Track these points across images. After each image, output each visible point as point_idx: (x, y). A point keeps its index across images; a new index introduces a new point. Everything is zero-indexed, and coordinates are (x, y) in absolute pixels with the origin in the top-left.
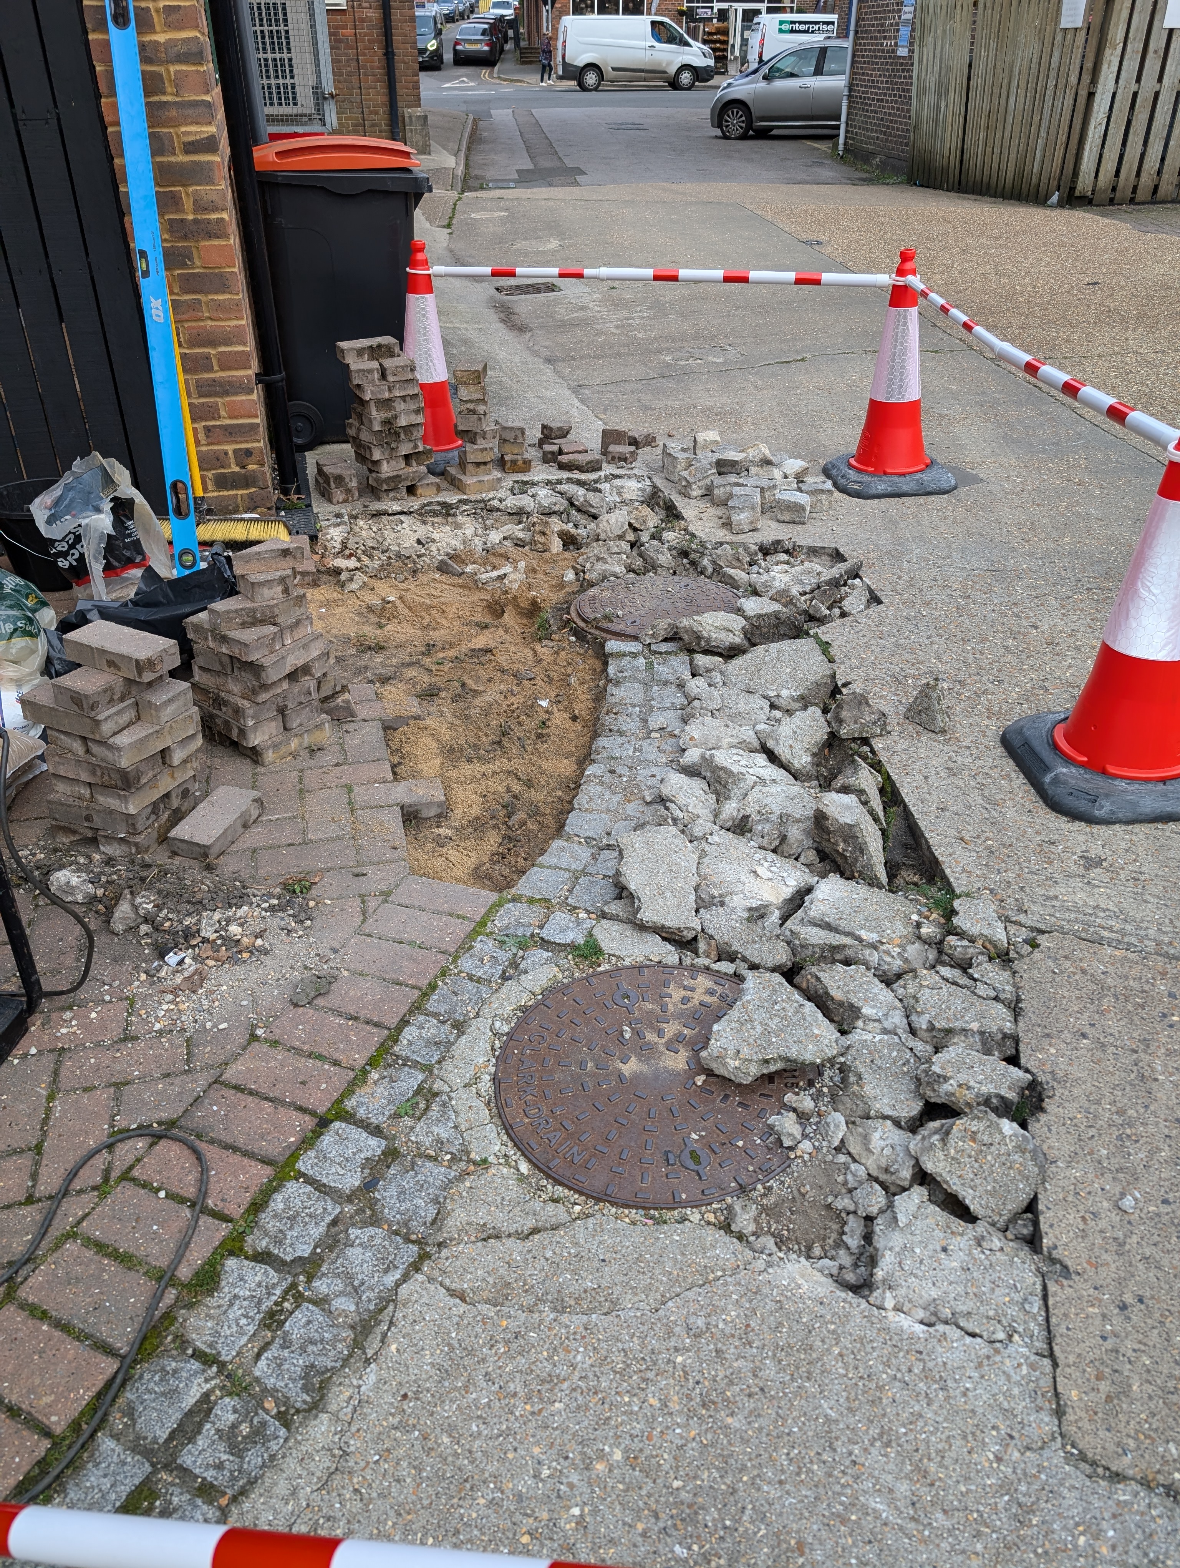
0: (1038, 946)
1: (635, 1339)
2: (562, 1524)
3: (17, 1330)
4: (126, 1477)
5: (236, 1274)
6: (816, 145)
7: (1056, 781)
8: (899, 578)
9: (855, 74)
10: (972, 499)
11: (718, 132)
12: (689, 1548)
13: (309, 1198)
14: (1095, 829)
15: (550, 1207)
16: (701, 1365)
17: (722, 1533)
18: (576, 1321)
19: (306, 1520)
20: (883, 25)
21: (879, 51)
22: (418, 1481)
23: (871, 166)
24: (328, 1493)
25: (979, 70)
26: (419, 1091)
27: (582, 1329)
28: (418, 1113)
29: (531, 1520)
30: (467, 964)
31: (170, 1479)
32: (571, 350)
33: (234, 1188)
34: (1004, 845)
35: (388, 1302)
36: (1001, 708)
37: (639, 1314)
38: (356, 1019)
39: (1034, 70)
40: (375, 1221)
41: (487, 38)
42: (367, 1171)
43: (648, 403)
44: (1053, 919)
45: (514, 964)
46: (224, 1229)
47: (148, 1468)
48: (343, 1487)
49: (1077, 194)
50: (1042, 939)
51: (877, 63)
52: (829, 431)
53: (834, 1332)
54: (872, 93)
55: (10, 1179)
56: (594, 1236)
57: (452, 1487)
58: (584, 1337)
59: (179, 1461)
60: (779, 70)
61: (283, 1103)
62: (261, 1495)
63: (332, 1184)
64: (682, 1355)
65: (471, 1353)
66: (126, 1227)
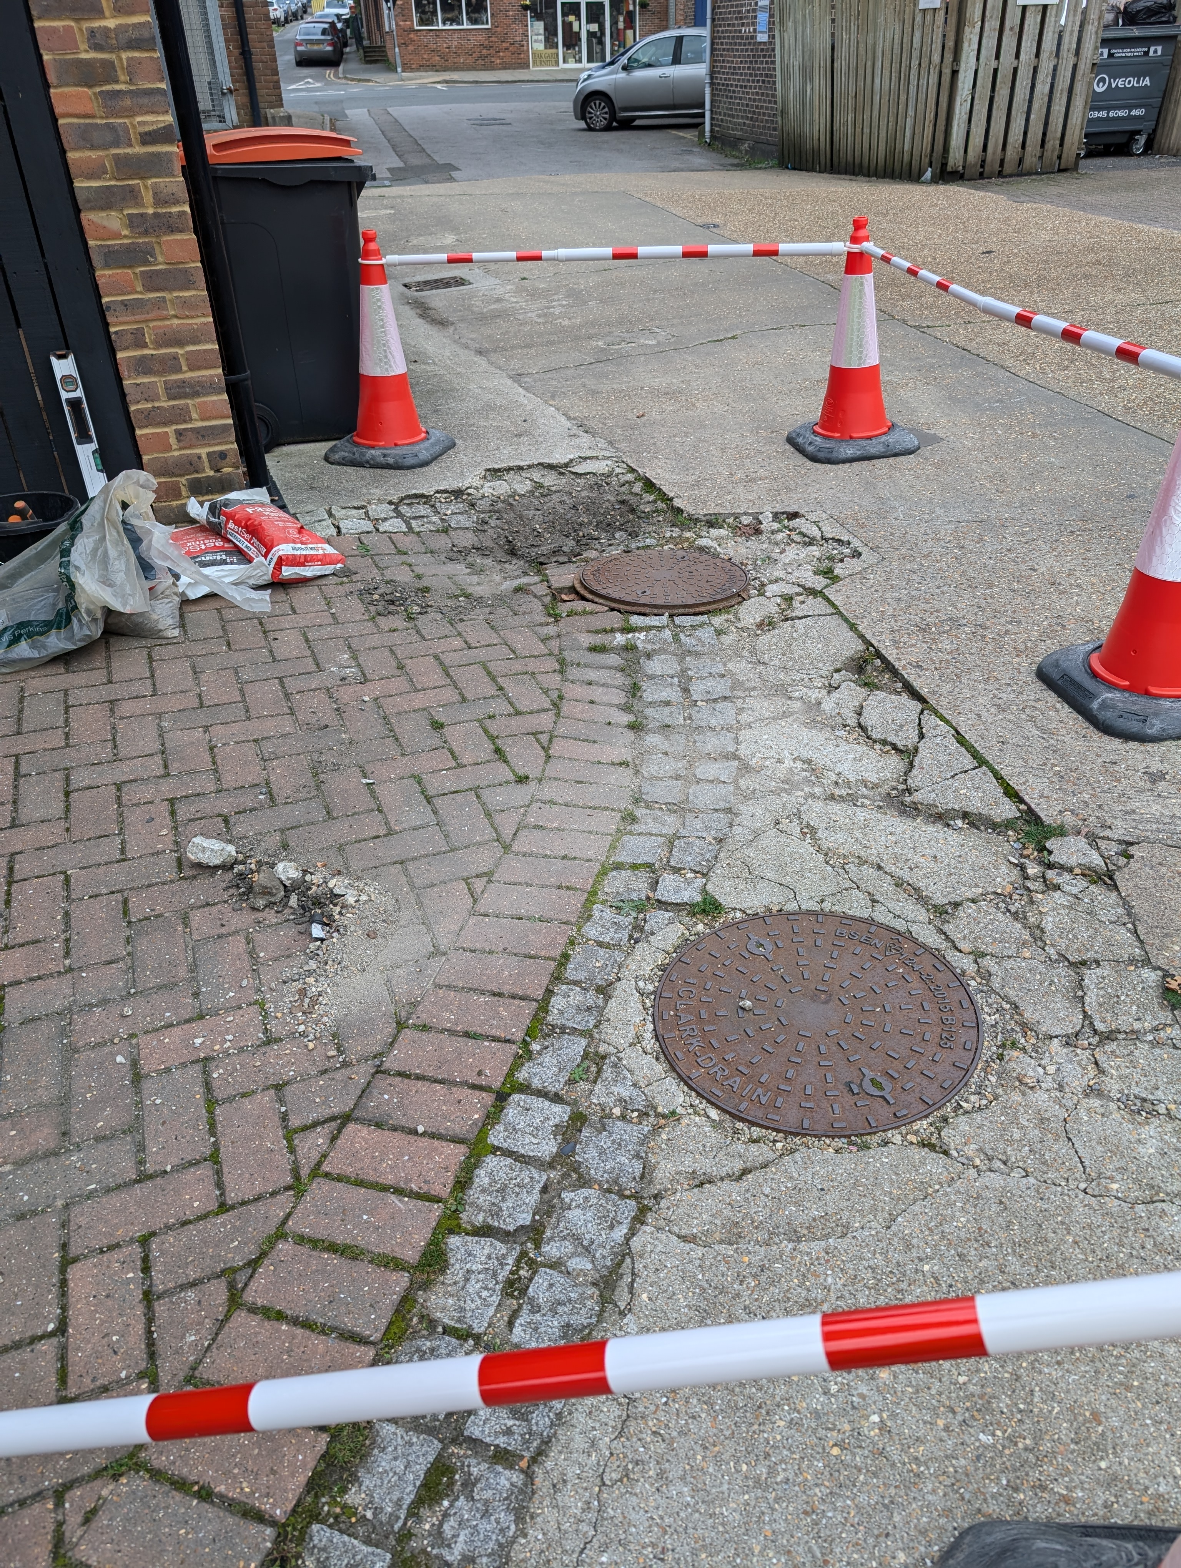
0: (1132, 856)
1: (877, 1255)
2: (866, 1433)
3: (256, 1334)
4: (418, 1456)
5: (463, 1250)
6: (681, 134)
7: (1104, 706)
8: (892, 534)
9: (715, 61)
10: (938, 457)
11: (582, 124)
12: (993, 1435)
13: (512, 1169)
14: (1149, 746)
15: (753, 1147)
16: (948, 1269)
17: (1019, 1416)
18: (817, 1247)
19: (614, 1468)
20: (740, 12)
21: (738, 38)
22: (714, 1414)
23: (741, 151)
24: (628, 1439)
25: (842, 52)
26: (585, 1056)
27: (823, 1254)
28: (592, 1077)
29: (835, 1434)
30: (591, 931)
31: (462, 1452)
32: (500, 341)
33: (433, 1169)
34: (1071, 770)
35: (624, 1256)
36: (1026, 646)
37: (873, 1233)
38: (500, 995)
39: (897, 51)
40: (584, 1182)
41: (329, 38)
42: (559, 1138)
43: (593, 387)
44: (1137, 831)
45: (637, 927)
46: (437, 1210)
47: (437, 1445)
48: (641, 1432)
49: (949, 169)
50: (1132, 850)
51: (737, 50)
52: (781, 403)
53: (1063, 1223)
54: (734, 80)
55: (195, 1191)
56: (805, 1169)
57: (748, 1415)
58: (827, 1261)
59: (466, 1433)
60: (636, 61)
61: (454, 1083)
62: (560, 1452)
63: (531, 1154)
64: (927, 1263)
65: (723, 1291)
66: (335, 1221)
